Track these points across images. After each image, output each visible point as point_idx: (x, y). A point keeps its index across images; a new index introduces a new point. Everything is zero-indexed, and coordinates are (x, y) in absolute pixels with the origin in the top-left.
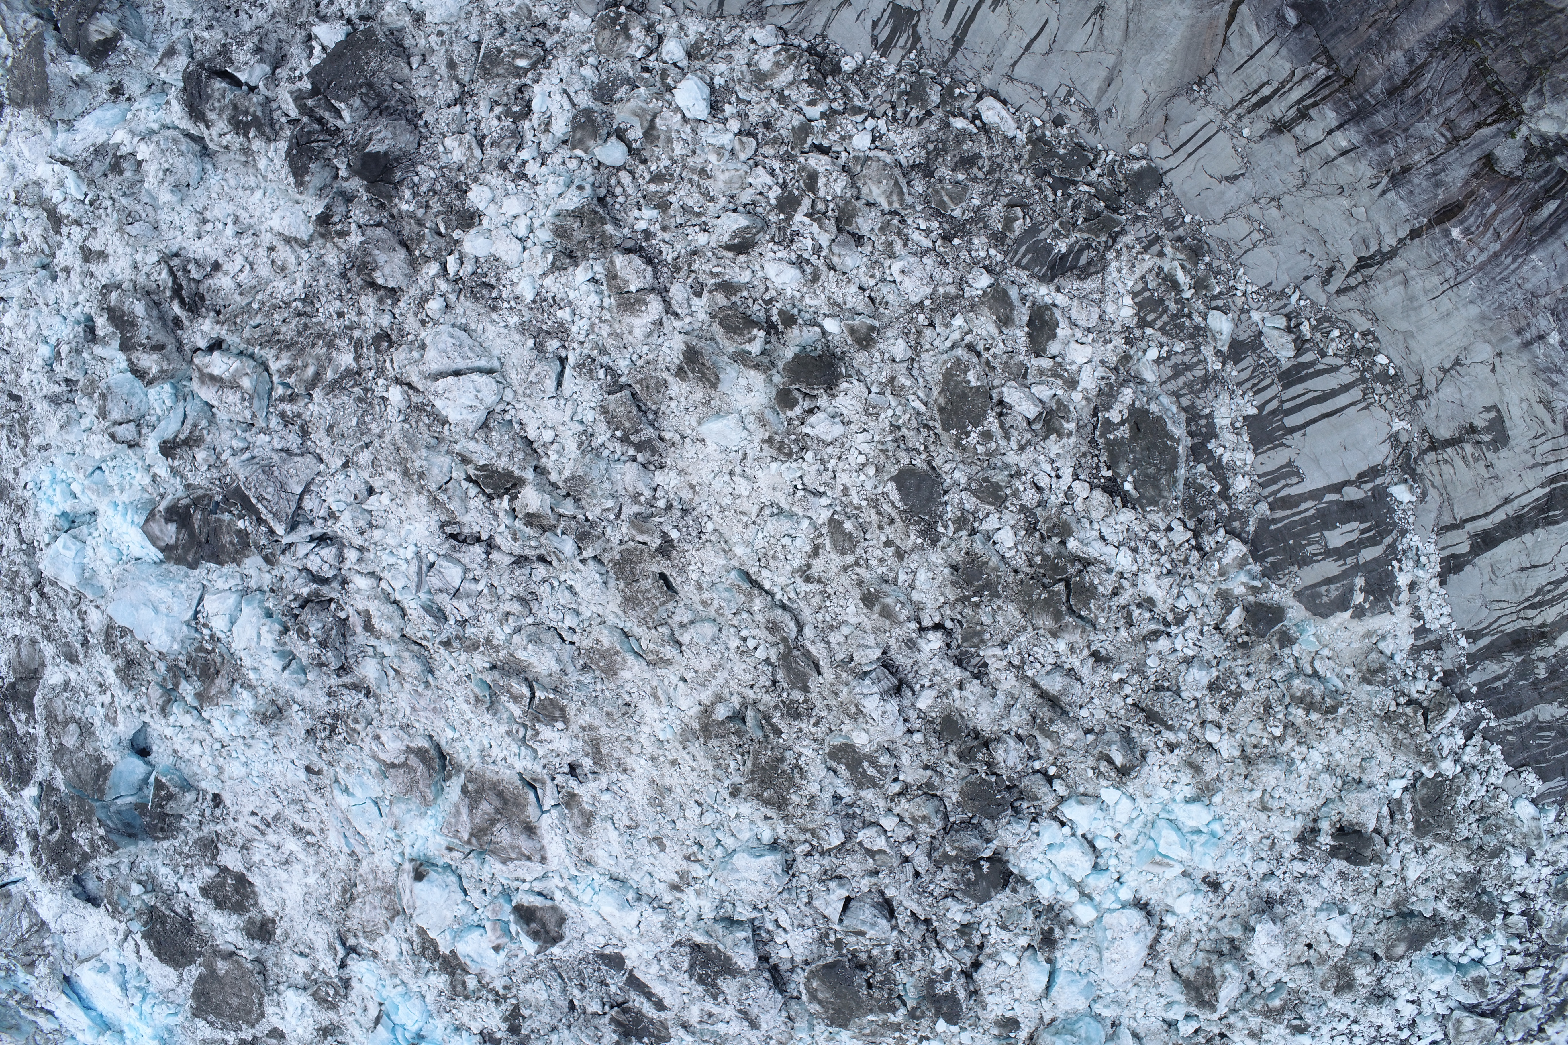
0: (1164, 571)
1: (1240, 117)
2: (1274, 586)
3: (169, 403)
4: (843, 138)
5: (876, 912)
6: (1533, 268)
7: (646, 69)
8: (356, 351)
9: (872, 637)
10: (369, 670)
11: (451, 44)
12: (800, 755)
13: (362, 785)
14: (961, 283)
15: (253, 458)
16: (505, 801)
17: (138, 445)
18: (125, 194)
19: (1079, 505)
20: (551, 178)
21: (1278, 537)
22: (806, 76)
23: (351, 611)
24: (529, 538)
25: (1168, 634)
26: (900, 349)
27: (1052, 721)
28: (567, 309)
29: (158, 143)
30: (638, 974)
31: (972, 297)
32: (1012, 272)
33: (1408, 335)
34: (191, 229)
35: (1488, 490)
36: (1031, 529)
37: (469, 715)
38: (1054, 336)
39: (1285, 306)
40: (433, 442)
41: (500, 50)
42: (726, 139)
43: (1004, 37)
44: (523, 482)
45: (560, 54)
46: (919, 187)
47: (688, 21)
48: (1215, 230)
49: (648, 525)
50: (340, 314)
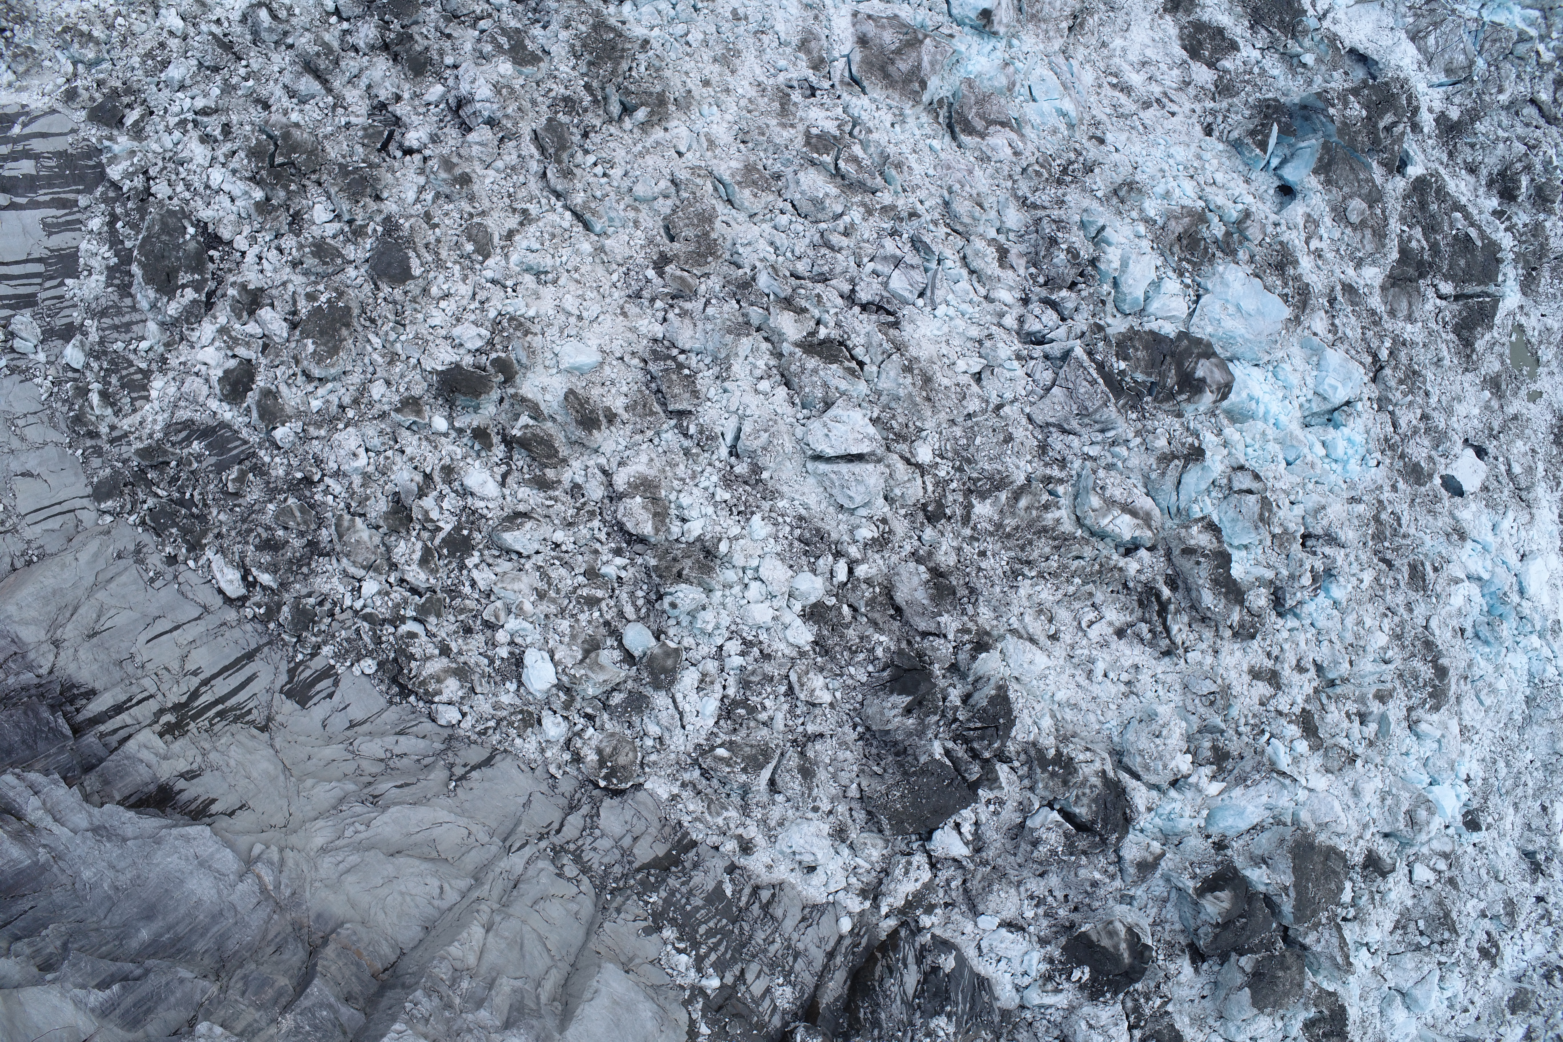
0: (185, 165)
2: (93, 140)
3: (1196, 508)
4: (387, 594)
7: (590, 717)
8: (970, 514)
10: (1014, 218)
12: (574, 68)
13: (1042, 114)
14: (305, 437)
15: (1102, 431)
16: (882, 69)
17: (1234, 469)
18: (1222, 732)
19: (246, 230)
20: (710, 628)
21: (78, 179)
22: (413, 664)
23: (1022, 271)
24: (807, 298)
25: (195, 112)
26: (377, 390)
27: (318, 55)
28: (718, 499)
29: (1165, 767)
31: (296, 422)
32: (255, 438)
34: (1145, 677)
36: (295, 219)
37: (912, 157)
38: (225, 372)
39: (12, 360)
40: (893, 405)
41: (744, 770)
42: (512, 624)
43: (198, 643)
44: (797, 345)
45: (682, 758)
46: (325, 534)
47: (535, 756)
48: (57, 438)
49: (676, 286)
50: (982, 554)
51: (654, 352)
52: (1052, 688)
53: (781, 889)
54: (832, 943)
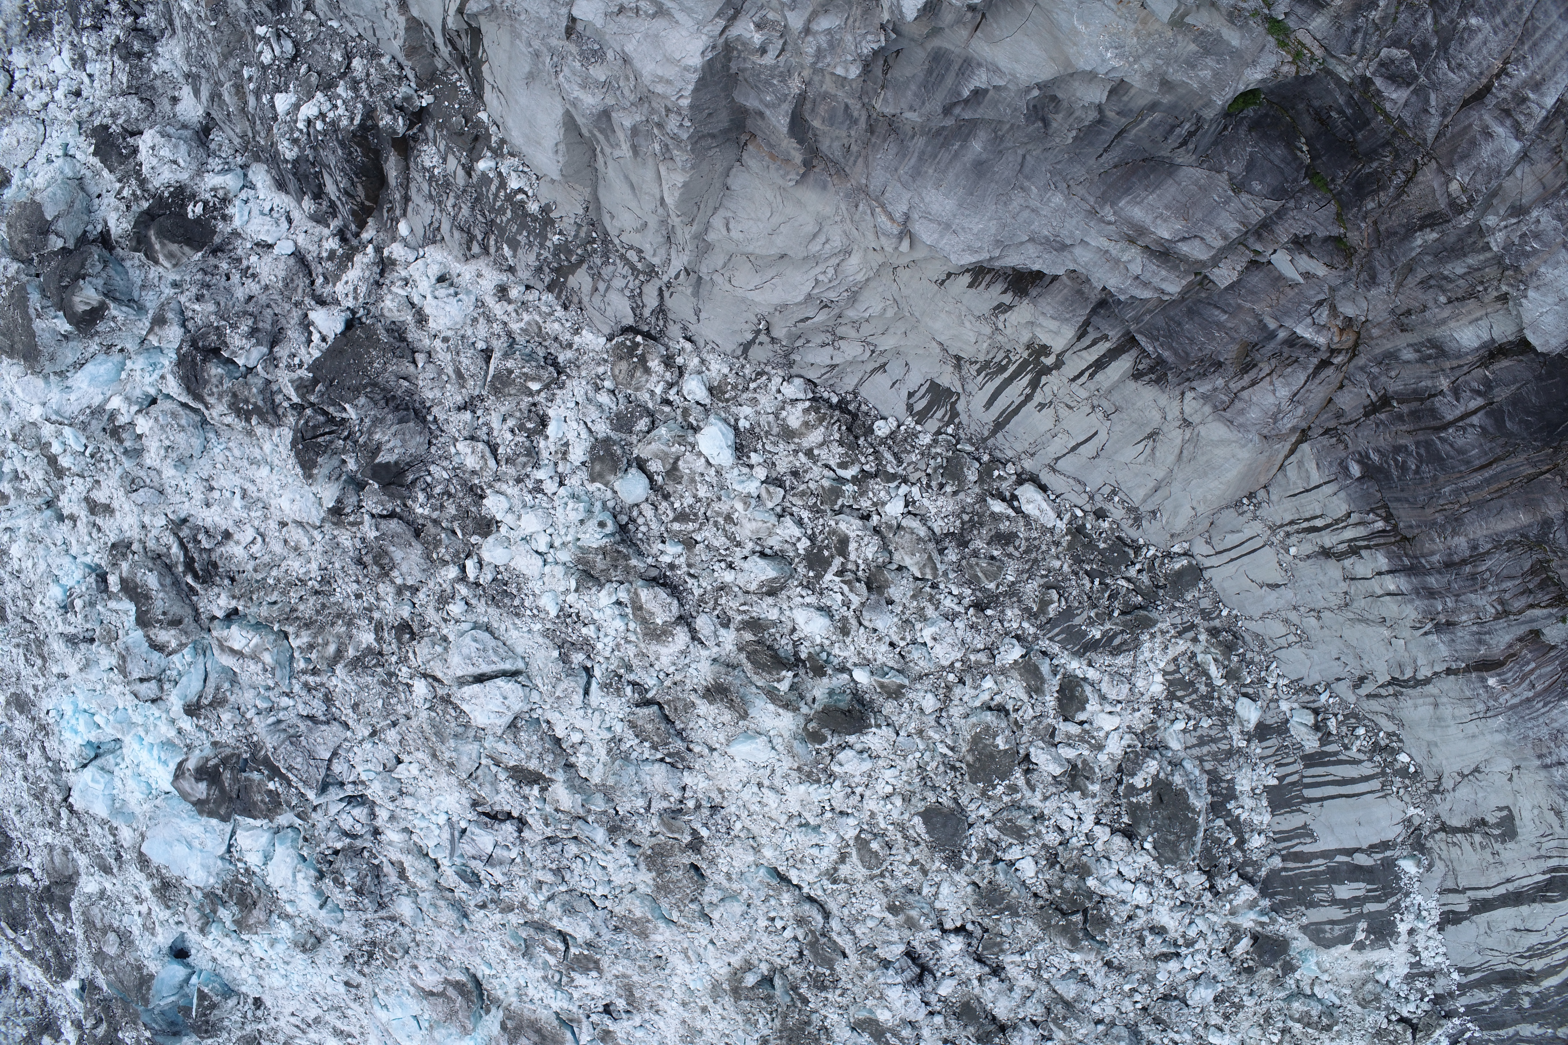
0: (1178, 904)
1: (1288, 535)
2: (1281, 920)
3: (188, 658)
4: (875, 504)
7: (668, 402)
8: (377, 634)
9: (896, 933)
10: (406, 908)
11: (458, 354)
12: (824, 1018)
13: (403, 1005)
14: (991, 651)
15: (279, 722)
17: (160, 700)
19: (1099, 846)
20: (571, 504)
21: (1288, 882)
22: (837, 436)
23: (384, 860)
24: (559, 820)
25: (1178, 955)
26: (930, 703)
27: (1064, 1019)
28: (592, 627)
29: (157, 419)
31: (1004, 666)
32: (1044, 643)
34: (198, 497)
35: (1492, 871)
36: (1053, 860)
37: (504, 956)
38: (1084, 709)
39: (1314, 701)
40: (460, 730)
41: (510, 372)
42: (752, 487)
43: (1048, 435)
44: (552, 780)
45: (574, 373)
46: (952, 555)
47: (709, 357)
48: (1252, 626)
49: (679, 823)
50: (358, 596)
51: (683, 759)
52: (274, 477)
53: (465, 255)
54: (410, 209)
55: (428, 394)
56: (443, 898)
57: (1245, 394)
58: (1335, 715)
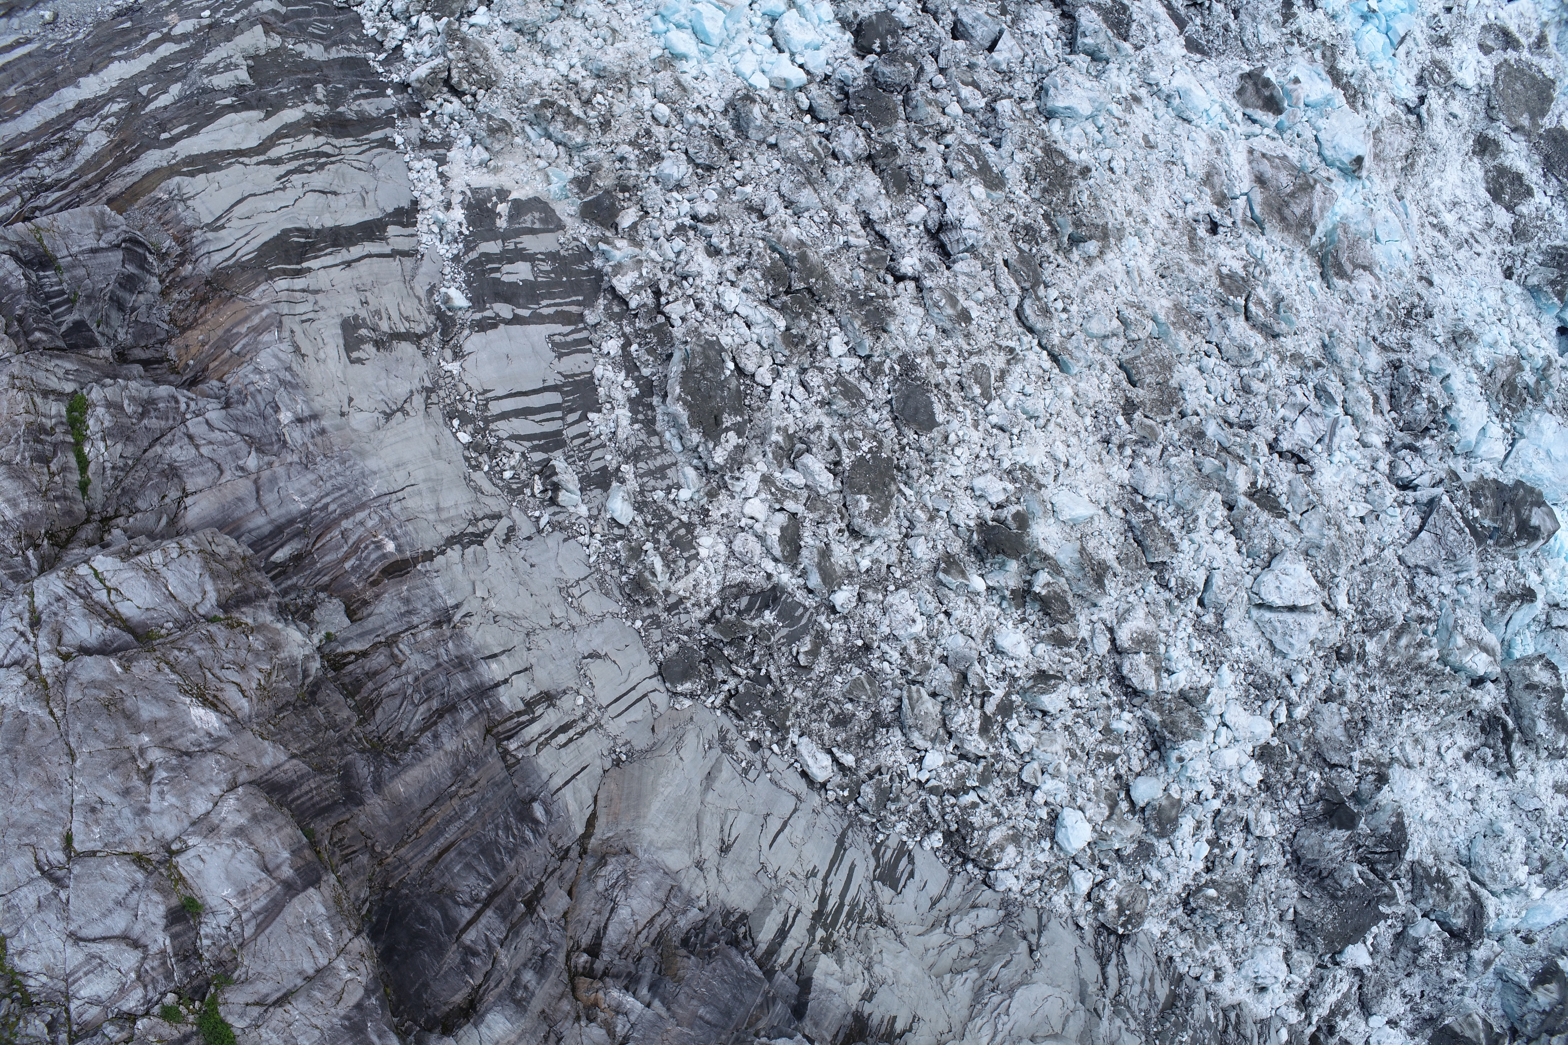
0: (691, 280)
1: (584, 718)
2: (584, 241)
3: (1518, 642)
4: (950, 766)
5: (971, 31)
6: (304, 494)
7: (1105, 869)
8: (1364, 651)
9: (960, 283)
10: (1374, 361)
11: (1265, 923)
12: (1026, 192)
13: (1389, 257)
14: (861, 601)
15: (1457, 572)
16: (1279, 211)
17: (1550, 606)
19: (768, 361)
20: (1195, 776)
21: (574, 288)
22: (976, 834)
23: (1388, 417)
24: (1241, 446)
25: (695, 218)
26: (920, 549)
27: (812, 162)
28: (1194, 649)
29: (1510, 878)
30: (1176, 29)
31: (850, 584)
32: (810, 602)
33: (437, 455)
34: (1484, 796)
35: (368, 280)
37: (1298, 298)
38: (783, 529)
39: (554, 514)
40: (1313, 552)
41: (1229, 907)
42: (1049, 785)
43: (805, 839)
44: (1247, 495)
45: (1173, 897)
46: (887, 704)
47: (1064, 909)
48: (614, 607)
49: (1143, 433)
50: (1372, 689)
51: (1132, 502)
52: (1421, 809)
53: (1241, 1010)
55: (1291, 883)
56: (1343, 370)
57: (658, 908)
58: (533, 495)
